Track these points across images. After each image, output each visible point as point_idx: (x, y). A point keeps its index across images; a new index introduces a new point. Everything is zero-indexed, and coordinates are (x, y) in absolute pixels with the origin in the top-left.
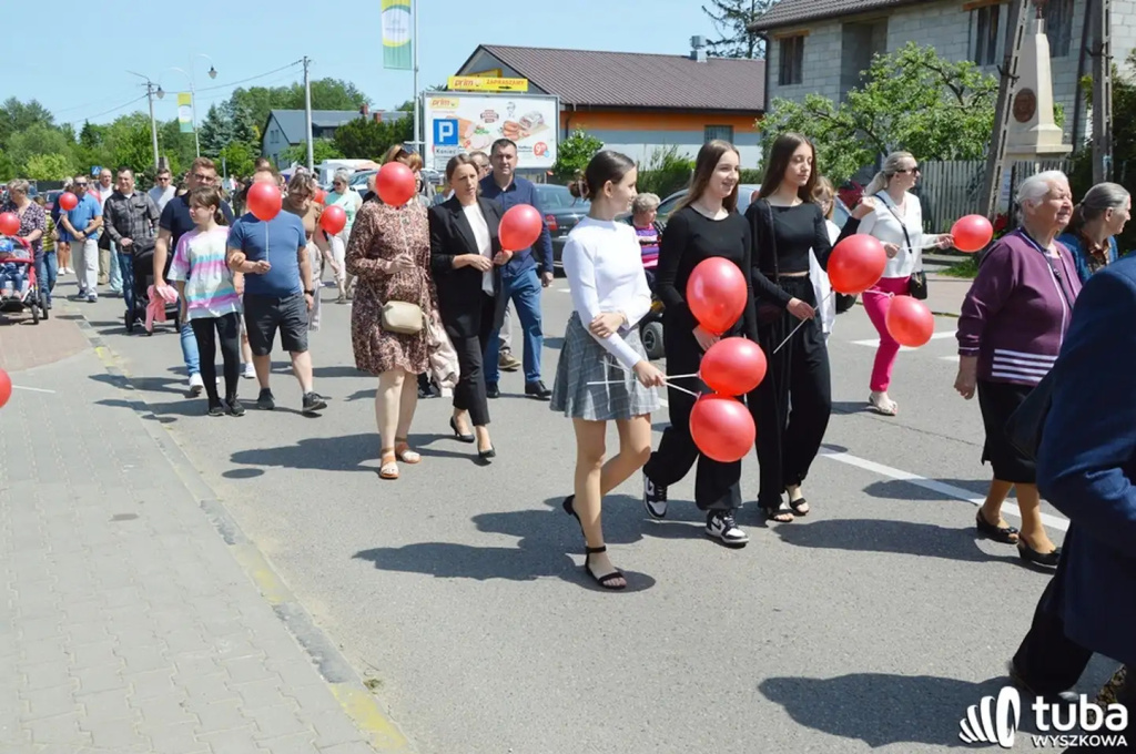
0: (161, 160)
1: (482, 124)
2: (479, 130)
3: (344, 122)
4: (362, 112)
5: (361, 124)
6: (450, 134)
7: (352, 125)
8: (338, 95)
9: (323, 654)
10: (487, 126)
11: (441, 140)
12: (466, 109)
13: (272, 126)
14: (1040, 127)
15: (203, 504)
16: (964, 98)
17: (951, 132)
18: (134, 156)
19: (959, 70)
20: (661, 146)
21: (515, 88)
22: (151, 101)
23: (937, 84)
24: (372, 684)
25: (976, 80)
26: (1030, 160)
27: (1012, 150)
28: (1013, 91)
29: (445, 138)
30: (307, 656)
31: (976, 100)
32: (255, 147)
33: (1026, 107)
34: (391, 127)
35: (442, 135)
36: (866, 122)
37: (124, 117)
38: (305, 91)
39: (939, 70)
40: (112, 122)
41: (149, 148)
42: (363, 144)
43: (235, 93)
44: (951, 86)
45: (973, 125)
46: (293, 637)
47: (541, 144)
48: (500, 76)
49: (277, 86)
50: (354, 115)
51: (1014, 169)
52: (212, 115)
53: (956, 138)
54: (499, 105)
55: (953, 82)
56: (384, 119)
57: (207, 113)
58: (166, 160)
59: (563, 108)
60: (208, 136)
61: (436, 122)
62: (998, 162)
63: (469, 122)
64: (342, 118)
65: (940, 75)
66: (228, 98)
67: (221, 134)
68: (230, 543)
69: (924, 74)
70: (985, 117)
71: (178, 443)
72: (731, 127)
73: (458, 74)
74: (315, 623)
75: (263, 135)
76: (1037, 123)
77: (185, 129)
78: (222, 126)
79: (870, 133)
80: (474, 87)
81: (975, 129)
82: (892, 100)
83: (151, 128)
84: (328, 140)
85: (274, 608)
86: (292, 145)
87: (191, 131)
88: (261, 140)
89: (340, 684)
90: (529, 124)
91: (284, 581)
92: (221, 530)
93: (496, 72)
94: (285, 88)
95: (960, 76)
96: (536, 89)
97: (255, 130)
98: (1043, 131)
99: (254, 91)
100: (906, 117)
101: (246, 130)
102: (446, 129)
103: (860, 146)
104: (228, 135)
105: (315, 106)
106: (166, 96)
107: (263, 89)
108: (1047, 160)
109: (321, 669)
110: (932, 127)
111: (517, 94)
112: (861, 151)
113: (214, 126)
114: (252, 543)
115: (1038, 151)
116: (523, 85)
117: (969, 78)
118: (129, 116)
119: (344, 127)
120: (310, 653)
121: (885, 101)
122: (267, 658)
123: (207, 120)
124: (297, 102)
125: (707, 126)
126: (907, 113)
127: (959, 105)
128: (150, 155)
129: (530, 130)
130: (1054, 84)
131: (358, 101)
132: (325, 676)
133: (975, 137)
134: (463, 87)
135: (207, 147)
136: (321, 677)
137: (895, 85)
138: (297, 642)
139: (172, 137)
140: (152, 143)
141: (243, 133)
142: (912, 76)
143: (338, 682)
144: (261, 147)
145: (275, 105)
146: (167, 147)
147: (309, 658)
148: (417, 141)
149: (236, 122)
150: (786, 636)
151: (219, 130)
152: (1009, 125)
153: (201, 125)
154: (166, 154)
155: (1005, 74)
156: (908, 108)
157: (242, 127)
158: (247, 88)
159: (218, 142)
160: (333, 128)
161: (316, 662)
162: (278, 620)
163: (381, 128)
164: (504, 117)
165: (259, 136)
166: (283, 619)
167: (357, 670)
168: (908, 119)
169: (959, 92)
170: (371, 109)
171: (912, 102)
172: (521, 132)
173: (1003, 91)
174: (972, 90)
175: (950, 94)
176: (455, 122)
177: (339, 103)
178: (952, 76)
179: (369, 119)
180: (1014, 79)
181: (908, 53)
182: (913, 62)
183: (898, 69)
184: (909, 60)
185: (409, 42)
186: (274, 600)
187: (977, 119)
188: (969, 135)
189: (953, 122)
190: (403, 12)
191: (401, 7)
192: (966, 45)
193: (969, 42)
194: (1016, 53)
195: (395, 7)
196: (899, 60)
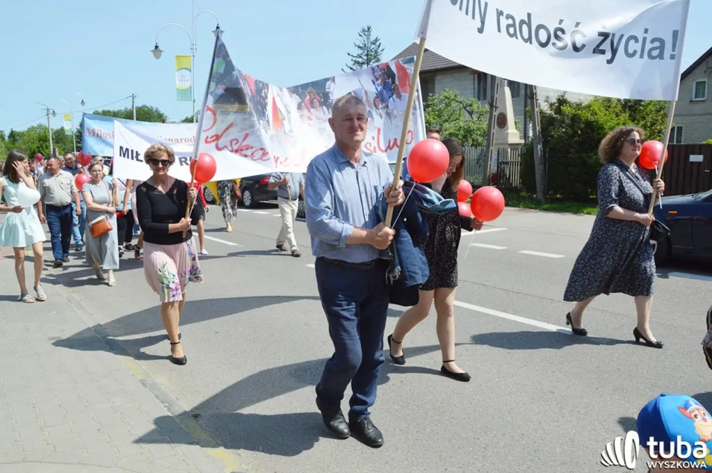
0: (54, 149)
8: (149, 114)
9: (169, 403)
14: (509, 131)
15: (96, 331)
16: (473, 116)
17: (469, 132)
19: (470, 102)
22: (48, 118)
23: (461, 109)
24: (196, 415)
25: (478, 107)
26: (506, 147)
27: (497, 142)
28: (496, 113)
31: (479, 118)
33: (502, 121)
37: (33, 127)
38: (132, 112)
39: (461, 103)
40: (26, 129)
41: (47, 143)
44: (467, 111)
45: (479, 129)
46: (152, 395)
51: (498, 151)
52: (81, 125)
53: (471, 135)
55: (468, 108)
57: (79, 124)
58: (57, 150)
62: (491, 148)
65: (462, 105)
69: (454, 104)
70: (485, 125)
71: (78, 299)
74: (162, 387)
76: (508, 129)
77: (67, 133)
81: (480, 131)
82: (439, 116)
83: (49, 132)
85: (140, 381)
87: (71, 134)
89: (180, 416)
91: (144, 367)
92: (107, 343)
94: (121, 111)
95: (471, 105)
98: (511, 133)
99: (103, 112)
100: (446, 125)
106: (57, 115)
107: (109, 112)
108: (513, 147)
109: (169, 409)
110: (459, 130)
114: (124, 349)
115: (509, 142)
117: (475, 106)
118: (35, 126)
120: (163, 402)
121: (436, 117)
122: (140, 406)
123: (79, 128)
126: (447, 123)
127: (471, 119)
128: (47, 147)
130: (514, 111)
131: (160, 117)
132: (171, 412)
133: (480, 135)
136: (169, 413)
137: (440, 109)
138: (154, 397)
139: (60, 136)
140: (49, 141)
142: (448, 105)
146: (57, 142)
147: (162, 405)
150: (402, 382)
152: (495, 130)
153: (75, 131)
154: (57, 146)
155: (491, 105)
156: (447, 121)
158: (100, 110)
161: (166, 407)
162: (144, 387)
166: (146, 387)
167: (188, 409)
168: (448, 126)
169: (471, 113)
171: (449, 118)
173: (491, 113)
174: (477, 112)
175: (466, 114)
177: (150, 118)
178: (467, 105)
180: (496, 108)
181: (447, 94)
182: (448, 99)
183: (441, 102)
184: (446, 98)
185: (191, 87)
186: (140, 377)
187: (480, 126)
188: (477, 134)
189: (469, 127)
190: (187, 71)
191: (186, 69)
192: (473, 91)
193: (474, 89)
194: (496, 96)
195: (183, 69)
196: (441, 97)
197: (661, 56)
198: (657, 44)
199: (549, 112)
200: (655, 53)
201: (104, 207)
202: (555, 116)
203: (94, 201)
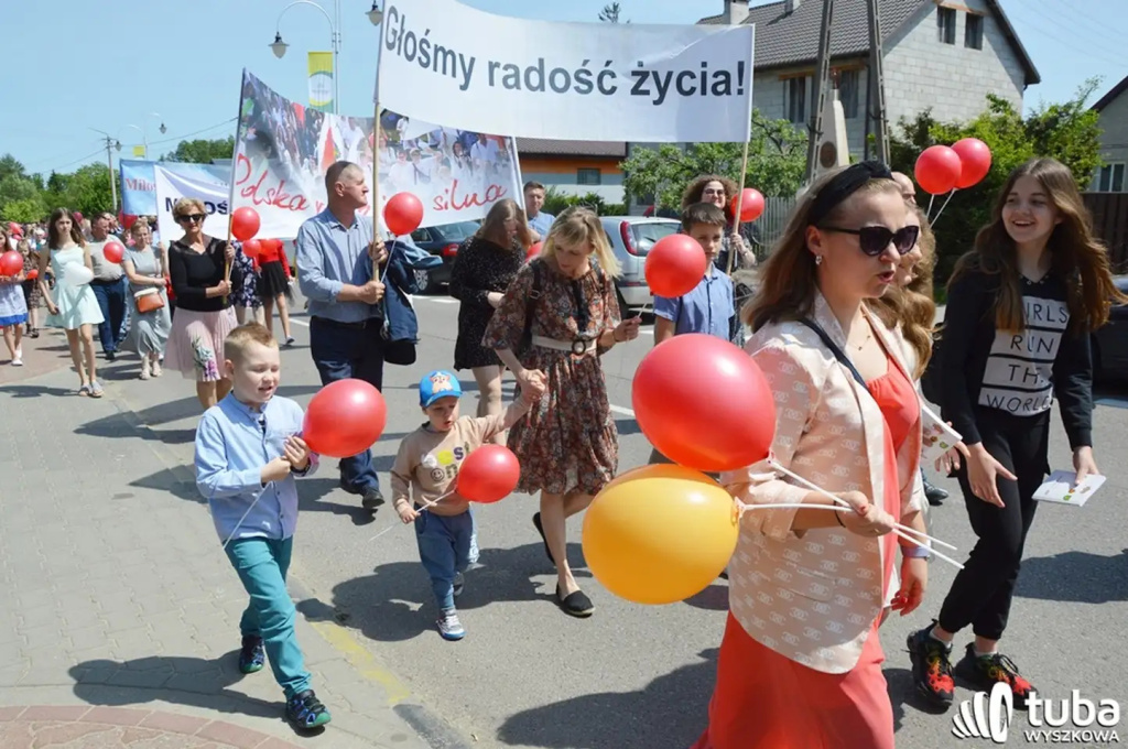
16: (782, 148)
18: (94, 200)
19: (778, 126)
22: (110, 153)
23: (762, 136)
24: (343, 618)
25: (791, 134)
28: (819, 143)
31: (791, 150)
33: (829, 156)
36: (708, 166)
37: (85, 168)
39: (763, 126)
40: (75, 171)
41: (108, 192)
43: (180, 145)
44: (773, 139)
45: (791, 169)
49: (215, 139)
53: (779, 178)
55: (774, 135)
65: (764, 130)
66: (175, 149)
70: (800, 163)
72: (599, 170)
81: (793, 172)
83: (110, 176)
94: (222, 141)
95: (779, 130)
99: (195, 143)
106: (122, 149)
107: (204, 142)
110: (760, 170)
117: (785, 132)
118: (90, 166)
121: (722, 150)
125: (579, 169)
127: (779, 153)
128: (109, 199)
130: (849, 139)
133: (793, 178)
140: (111, 189)
145: (215, 155)
152: (818, 170)
155: (812, 131)
158: (190, 140)
169: (778, 143)
173: (811, 143)
174: (789, 142)
175: (773, 145)
178: (773, 131)
180: (820, 134)
185: (332, 102)
187: (794, 164)
188: (788, 176)
189: (776, 166)
190: (326, 77)
191: (324, 73)
192: (782, 107)
193: (784, 105)
194: (819, 115)
195: (319, 73)
197: (728, 91)
198: (722, 78)
199: (905, 141)
200: (721, 88)
201: (151, 279)
202: (914, 147)
203: (138, 272)
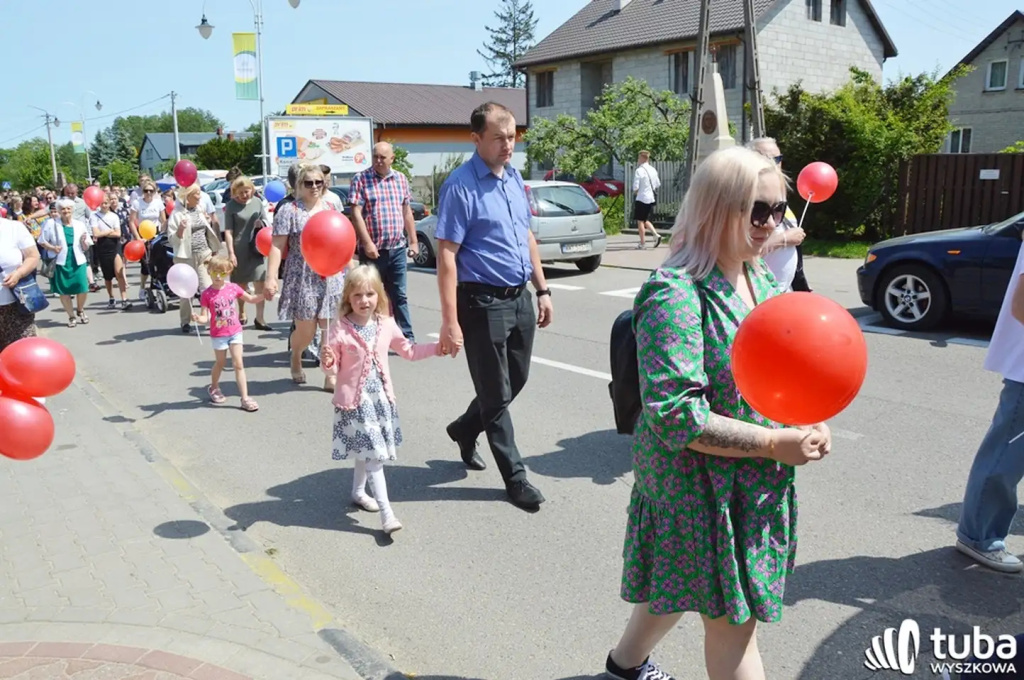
0: (60, 175)
1: (313, 140)
2: (312, 145)
3: (205, 141)
4: (218, 134)
5: (217, 143)
6: (290, 148)
7: (210, 143)
8: (197, 121)
9: (231, 534)
10: (318, 142)
11: (284, 153)
12: (302, 129)
13: (147, 146)
14: (720, 138)
15: (125, 435)
16: (668, 117)
17: (661, 140)
18: (36, 173)
19: (663, 97)
20: (452, 154)
21: (338, 112)
22: (49, 129)
23: (650, 106)
24: (271, 552)
25: (676, 104)
28: (701, 112)
29: (287, 152)
30: (220, 536)
31: (676, 119)
32: (133, 163)
33: (710, 123)
34: (242, 144)
35: (284, 149)
36: (601, 133)
37: (26, 143)
38: (172, 117)
39: (650, 97)
41: (48, 166)
42: (221, 158)
43: (116, 121)
44: (660, 108)
45: (676, 135)
46: (208, 523)
47: (360, 154)
48: (325, 103)
49: (149, 115)
50: (211, 136)
52: (98, 139)
53: (665, 146)
54: (326, 125)
55: (660, 105)
56: (235, 138)
57: (94, 137)
58: (63, 176)
59: (376, 127)
60: (95, 155)
61: (279, 140)
63: (304, 139)
64: (203, 138)
65: (651, 101)
66: (111, 125)
67: (107, 154)
68: (150, 461)
69: (640, 99)
70: (684, 130)
71: (99, 390)
73: (293, 103)
74: (222, 513)
75: (140, 154)
76: (718, 135)
77: (77, 151)
78: (106, 147)
79: (604, 142)
80: (306, 112)
81: (677, 138)
82: (619, 117)
83: (50, 150)
84: (191, 156)
85: (190, 504)
86: (164, 160)
87: (83, 152)
88: (139, 157)
89: (247, 553)
90: (350, 140)
91: (196, 486)
92: (142, 452)
93: (322, 101)
94: (155, 116)
95: (664, 101)
96: (355, 113)
97: (134, 150)
98: (723, 140)
99: (131, 119)
100: (629, 130)
101: (126, 150)
102: (287, 145)
103: (598, 151)
104: (112, 154)
105: (180, 130)
106: (61, 124)
107: (138, 118)
109: (232, 544)
110: (647, 137)
111: (340, 117)
112: (599, 154)
113: (101, 148)
114: (167, 460)
116: (344, 110)
117: (671, 102)
118: (30, 141)
119: (204, 145)
120: (223, 534)
121: (614, 118)
122: (190, 539)
123: (95, 143)
124: (166, 126)
126: (630, 127)
127: (665, 121)
128: (50, 172)
129: (350, 144)
130: (727, 108)
131: (214, 125)
132: (236, 548)
133: (678, 144)
134: (298, 112)
135: (96, 165)
136: (233, 549)
137: (620, 107)
138: (211, 527)
139: (67, 156)
140: (51, 162)
141: (124, 153)
142: (632, 100)
143: (246, 551)
144: (139, 162)
145: (149, 130)
146: (63, 165)
147: (223, 538)
148: (264, 155)
149: (118, 143)
150: (564, 498)
151: (104, 150)
152: (700, 135)
153: (89, 147)
154: (64, 170)
155: (694, 100)
156: (630, 124)
157: (123, 148)
158: (125, 116)
159: (104, 160)
160: (196, 146)
161: (227, 540)
162: (195, 513)
163: (234, 145)
164: (331, 134)
165: (136, 154)
166: (199, 512)
167: (259, 543)
168: (631, 131)
169: (665, 112)
170: (226, 131)
171: (633, 119)
172: (344, 145)
173: (694, 112)
174: (673, 111)
175: (659, 114)
176: (293, 139)
177: (199, 127)
178: (659, 101)
179: (224, 138)
180: (701, 104)
181: (628, 85)
182: (632, 91)
183: (622, 96)
184: (629, 90)
185: (256, 79)
186: (190, 499)
187: (678, 131)
188: (674, 143)
189: (662, 133)
190: (250, 56)
191: (248, 52)
192: (667, 79)
193: (670, 77)
194: (700, 86)
195: (244, 52)
196: (622, 89)
199: (777, 108)
202: (787, 115)
